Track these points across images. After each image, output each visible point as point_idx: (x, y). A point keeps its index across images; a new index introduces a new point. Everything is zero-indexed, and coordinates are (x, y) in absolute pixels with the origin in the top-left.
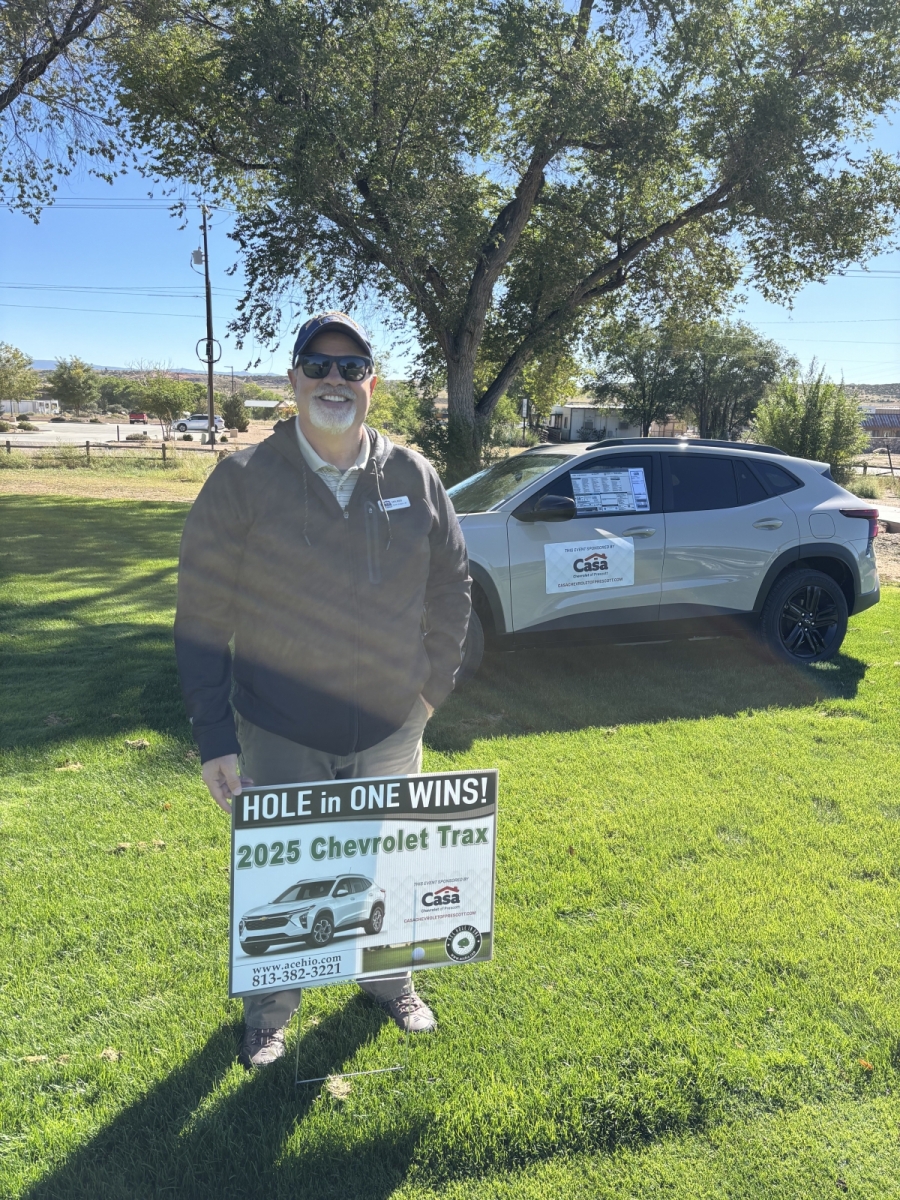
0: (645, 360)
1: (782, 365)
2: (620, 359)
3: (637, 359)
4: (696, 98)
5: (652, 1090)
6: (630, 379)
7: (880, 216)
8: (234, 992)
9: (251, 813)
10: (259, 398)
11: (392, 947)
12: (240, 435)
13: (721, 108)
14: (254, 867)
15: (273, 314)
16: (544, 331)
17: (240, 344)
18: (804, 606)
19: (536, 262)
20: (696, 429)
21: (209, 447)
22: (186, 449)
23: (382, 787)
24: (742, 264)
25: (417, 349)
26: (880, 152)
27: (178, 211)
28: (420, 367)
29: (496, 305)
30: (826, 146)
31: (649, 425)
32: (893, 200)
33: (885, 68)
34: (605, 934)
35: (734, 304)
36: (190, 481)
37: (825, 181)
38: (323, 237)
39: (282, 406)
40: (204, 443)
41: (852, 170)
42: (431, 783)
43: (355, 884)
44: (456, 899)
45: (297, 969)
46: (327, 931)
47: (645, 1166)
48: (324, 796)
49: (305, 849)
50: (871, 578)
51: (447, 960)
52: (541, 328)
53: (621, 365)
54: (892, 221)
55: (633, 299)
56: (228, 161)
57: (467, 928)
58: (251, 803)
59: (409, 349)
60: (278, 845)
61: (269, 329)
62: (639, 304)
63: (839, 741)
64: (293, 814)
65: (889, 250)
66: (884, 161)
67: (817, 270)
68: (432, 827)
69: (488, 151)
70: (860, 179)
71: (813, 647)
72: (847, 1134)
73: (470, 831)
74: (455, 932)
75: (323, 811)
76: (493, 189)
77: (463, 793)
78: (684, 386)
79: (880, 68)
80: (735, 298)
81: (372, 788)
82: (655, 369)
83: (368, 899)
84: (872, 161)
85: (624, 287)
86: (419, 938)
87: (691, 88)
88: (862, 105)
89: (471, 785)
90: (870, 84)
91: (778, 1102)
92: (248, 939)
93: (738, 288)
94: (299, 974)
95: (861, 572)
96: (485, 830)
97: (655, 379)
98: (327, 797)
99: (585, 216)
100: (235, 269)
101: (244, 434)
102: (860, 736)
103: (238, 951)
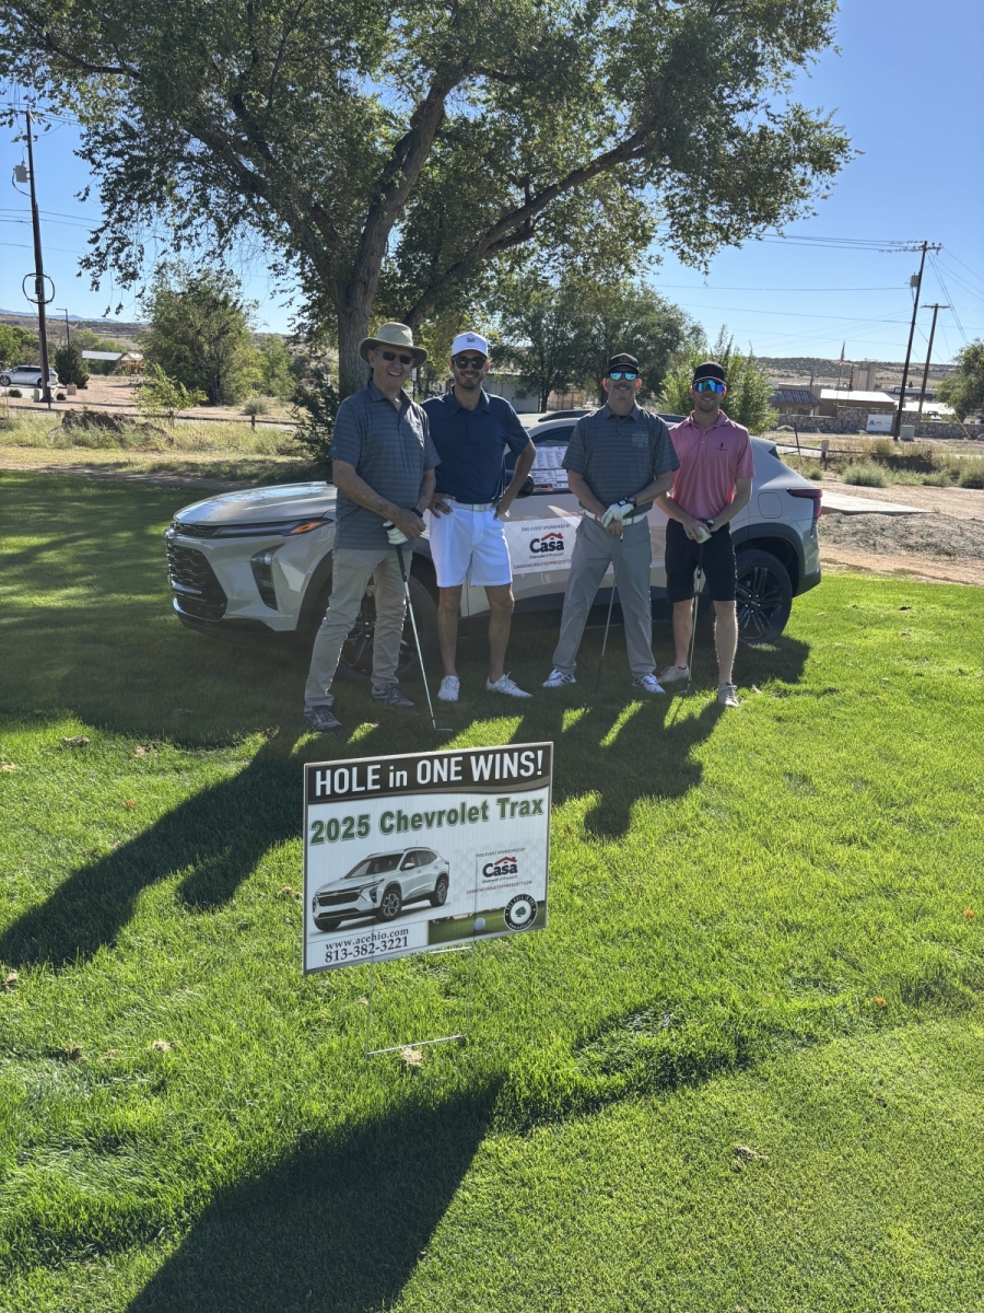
0: (544, 321)
1: (686, 333)
2: (517, 320)
3: (536, 319)
4: (612, 30)
5: (695, 1035)
6: (528, 342)
7: (798, 178)
8: (308, 968)
9: (323, 787)
10: (96, 349)
11: (456, 918)
12: (79, 392)
13: (638, 42)
14: (327, 842)
15: (134, 250)
16: (447, 286)
17: (96, 284)
18: (751, 588)
19: (434, 206)
20: (597, 401)
21: (45, 405)
22: (22, 408)
23: (446, 760)
24: (655, 221)
25: (303, 300)
26: (800, 107)
27: (8, 119)
28: (304, 319)
29: (391, 254)
30: (746, 96)
31: (548, 395)
32: (811, 160)
33: (807, 14)
34: (621, 906)
35: (648, 266)
36: (31, 445)
37: (745, 135)
38: (191, 158)
39: (125, 358)
40: (37, 400)
41: (771, 125)
42: (491, 757)
43: (420, 857)
44: (514, 869)
45: (367, 943)
46: (395, 904)
47: (708, 1100)
48: (392, 771)
49: (374, 823)
50: (814, 561)
51: (507, 929)
52: (442, 281)
53: (518, 326)
54: (810, 183)
55: (541, 253)
56: (75, 62)
57: (524, 897)
58: (323, 778)
59: (292, 299)
60: (349, 819)
61: (131, 269)
62: (548, 260)
63: (797, 719)
64: (363, 789)
65: (806, 215)
66: (803, 118)
67: (733, 233)
68: (492, 799)
69: (379, 71)
70: (779, 136)
71: (758, 629)
72: (876, 1061)
73: (526, 802)
74: (513, 902)
75: (391, 785)
76: (386, 116)
77: (521, 766)
78: (585, 353)
79: (802, 14)
80: (650, 258)
81: (436, 762)
82: (554, 333)
83: (431, 871)
84: (791, 117)
85: (532, 240)
86: (480, 908)
87: (606, 21)
88: (782, 54)
89: (527, 758)
90: (790, 30)
91: (810, 1037)
92: (321, 915)
93: (653, 248)
94: (369, 949)
95: (806, 553)
96: (541, 801)
97: (554, 343)
98: (395, 771)
99: (490, 157)
100: (87, 194)
101: (84, 391)
102: (814, 714)
103: (312, 927)
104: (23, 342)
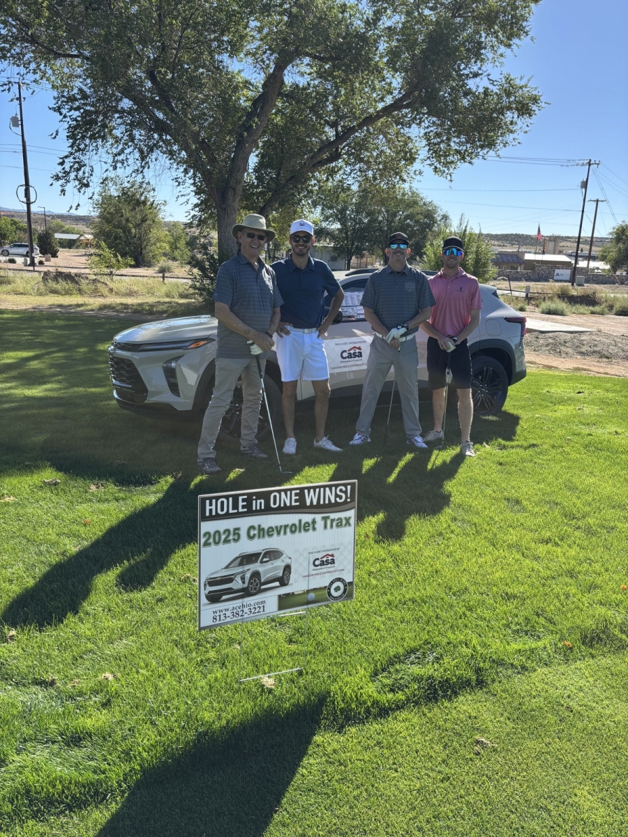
0: (348, 212)
1: (439, 219)
2: (331, 212)
3: (343, 211)
4: (389, 28)
5: (450, 667)
6: (338, 226)
7: (508, 120)
8: (201, 626)
9: (211, 510)
10: (63, 232)
11: (296, 593)
12: (52, 259)
13: (406, 35)
14: (213, 545)
15: (87, 169)
16: (286, 190)
17: (63, 191)
18: (482, 380)
19: (277, 140)
20: (382, 262)
21: (31, 268)
22: (16, 270)
23: (289, 493)
24: (418, 148)
25: (195, 200)
26: (509, 75)
27: (7, 87)
28: (196, 212)
29: (250, 171)
30: (475, 69)
31: (351, 259)
32: (517, 109)
33: (512, 16)
34: (401, 584)
35: (414, 176)
36: (22, 294)
37: (474, 94)
38: (123, 111)
39: (82, 238)
40: (26, 265)
41: (491, 87)
42: (317, 490)
43: (273, 554)
44: (333, 562)
45: (239, 610)
46: (257, 585)
47: (458, 709)
48: (254, 499)
49: (243, 533)
50: (522, 362)
51: (329, 600)
52: (283, 188)
53: (331, 216)
54: (516, 123)
55: (346, 169)
56: (49, 51)
57: (339, 580)
58: (211, 505)
59: (188, 200)
60: (227, 531)
61: (85, 181)
62: (351, 173)
63: (512, 464)
64: (236, 511)
65: (514, 143)
66: (511, 82)
67: (468, 156)
68: (318, 517)
69: (242, 55)
70: (496, 93)
71: (487, 406)
72: (565, 682)
73: (340, 519)
74: (332, 583)
75: (254, 509)
76: (247, 84)
77: (337, 496)
78: (374, 232)
79: (510, 17)
80: (415, 171)
81: (283, 493)
82: (354, 220)
83: (280, 563)
84: (504, 82)
85: (340, 160)
86: (312, 587)
87: (385, 22)
88: (498, 42)
89: (341, 491)
90: (503, 27)
91: (524, 668)
92: (210, 592)
93: (417, 165)
94: (240, 614)
95: (516, 358)
96: (350, 518)
97: (354, 226)
98: (256, 500)
99: (313, 109)
100: (57, 134)
101: (55, 259)
102: (523, 460)
103: (204, 600)
104: (17, 228)
